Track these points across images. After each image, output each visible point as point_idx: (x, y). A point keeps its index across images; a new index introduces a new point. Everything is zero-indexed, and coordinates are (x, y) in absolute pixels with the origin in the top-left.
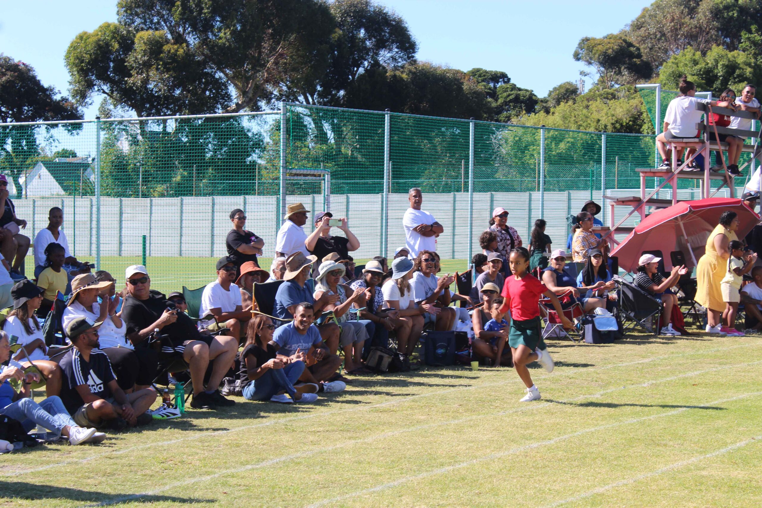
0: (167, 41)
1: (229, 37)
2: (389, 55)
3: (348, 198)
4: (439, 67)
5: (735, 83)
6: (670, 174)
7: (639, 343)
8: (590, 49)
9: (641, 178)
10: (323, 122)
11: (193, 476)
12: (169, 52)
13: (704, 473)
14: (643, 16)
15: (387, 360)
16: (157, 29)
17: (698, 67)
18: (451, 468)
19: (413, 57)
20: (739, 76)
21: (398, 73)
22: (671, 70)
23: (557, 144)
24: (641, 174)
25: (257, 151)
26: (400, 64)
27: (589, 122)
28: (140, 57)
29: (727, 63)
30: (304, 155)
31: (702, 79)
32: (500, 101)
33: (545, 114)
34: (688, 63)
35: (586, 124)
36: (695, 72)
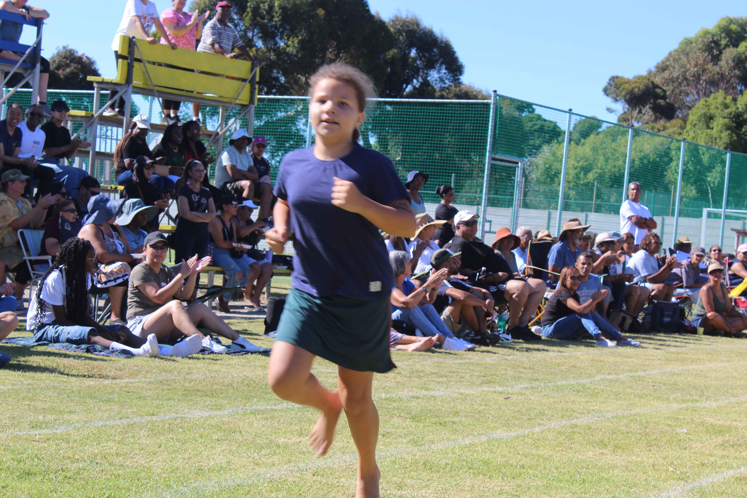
1: (296, 45)
2: (437, 76)
4: (482, 91)
8: (617, 87)
14: (667, 59)
17: (729, 110)
19: (459, 79)
21: (445, 94)
22: (703, 112)
23: (585, 174)
26: (446, 86)
27: (617, 155)
32: (525, 130)
34: (718, 106)
35: (614, 157)
36: (726, 115)
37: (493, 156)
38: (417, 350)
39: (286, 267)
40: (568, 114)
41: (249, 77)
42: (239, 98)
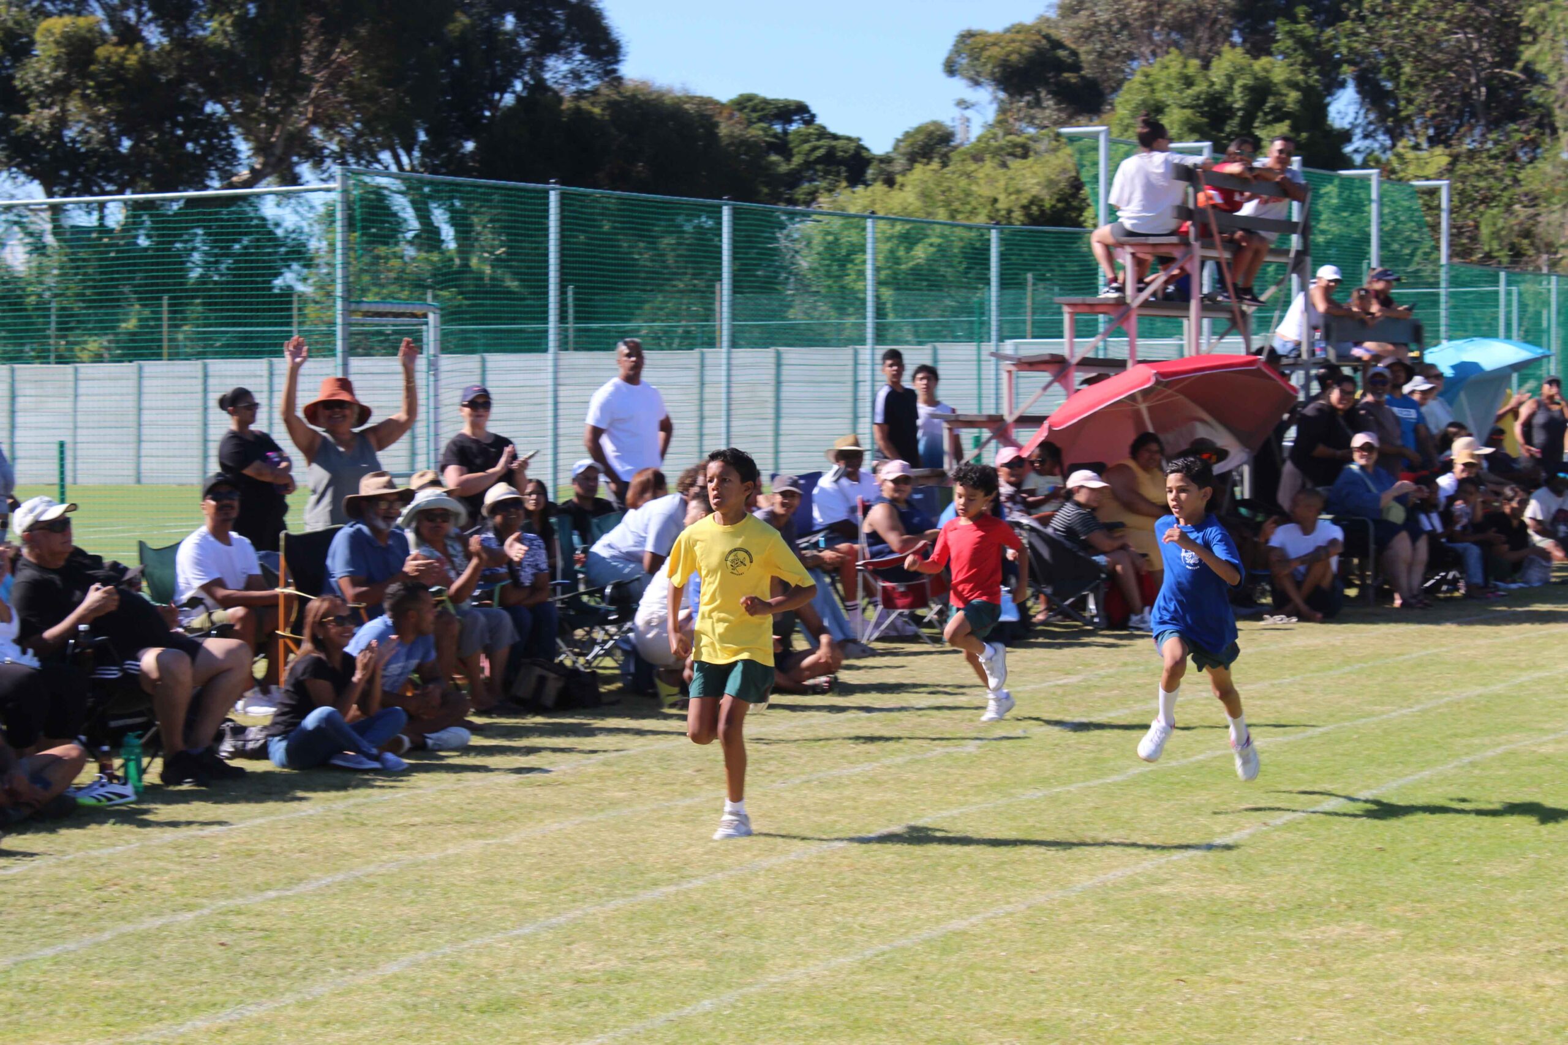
0: (103, 38)
1: (229, 29)
2: (565, 68)
3: (483, 362)
4: (670, 91)
5: (1268, 123)
6: (1122, 309)
7: (1061, 646)
8: (975, 55)
9: (1066, 318)
10: (433, 205)
11: (159, 914)
12: (108, 59)
13: (1163, 890)
15: (553, 686)
16: (79, 14)
17: (1194, 90)
18: (672, 889)
19: (615, 71)
20: (1275, 109)
21: (584, 105)
22: (1139, 98)
23: (909, 250)
24: (1066, 309)
25: (295, 266)
26: (587, 87)
27: (974, 203)
28: (46, 70)
29: (1250, 82)
30: (393, 275)
31: (1203, 115)
32: (797, 160)
33: (885, 188)
34: (1172, 82)
35: (968, 207)
36: (1188, 101)
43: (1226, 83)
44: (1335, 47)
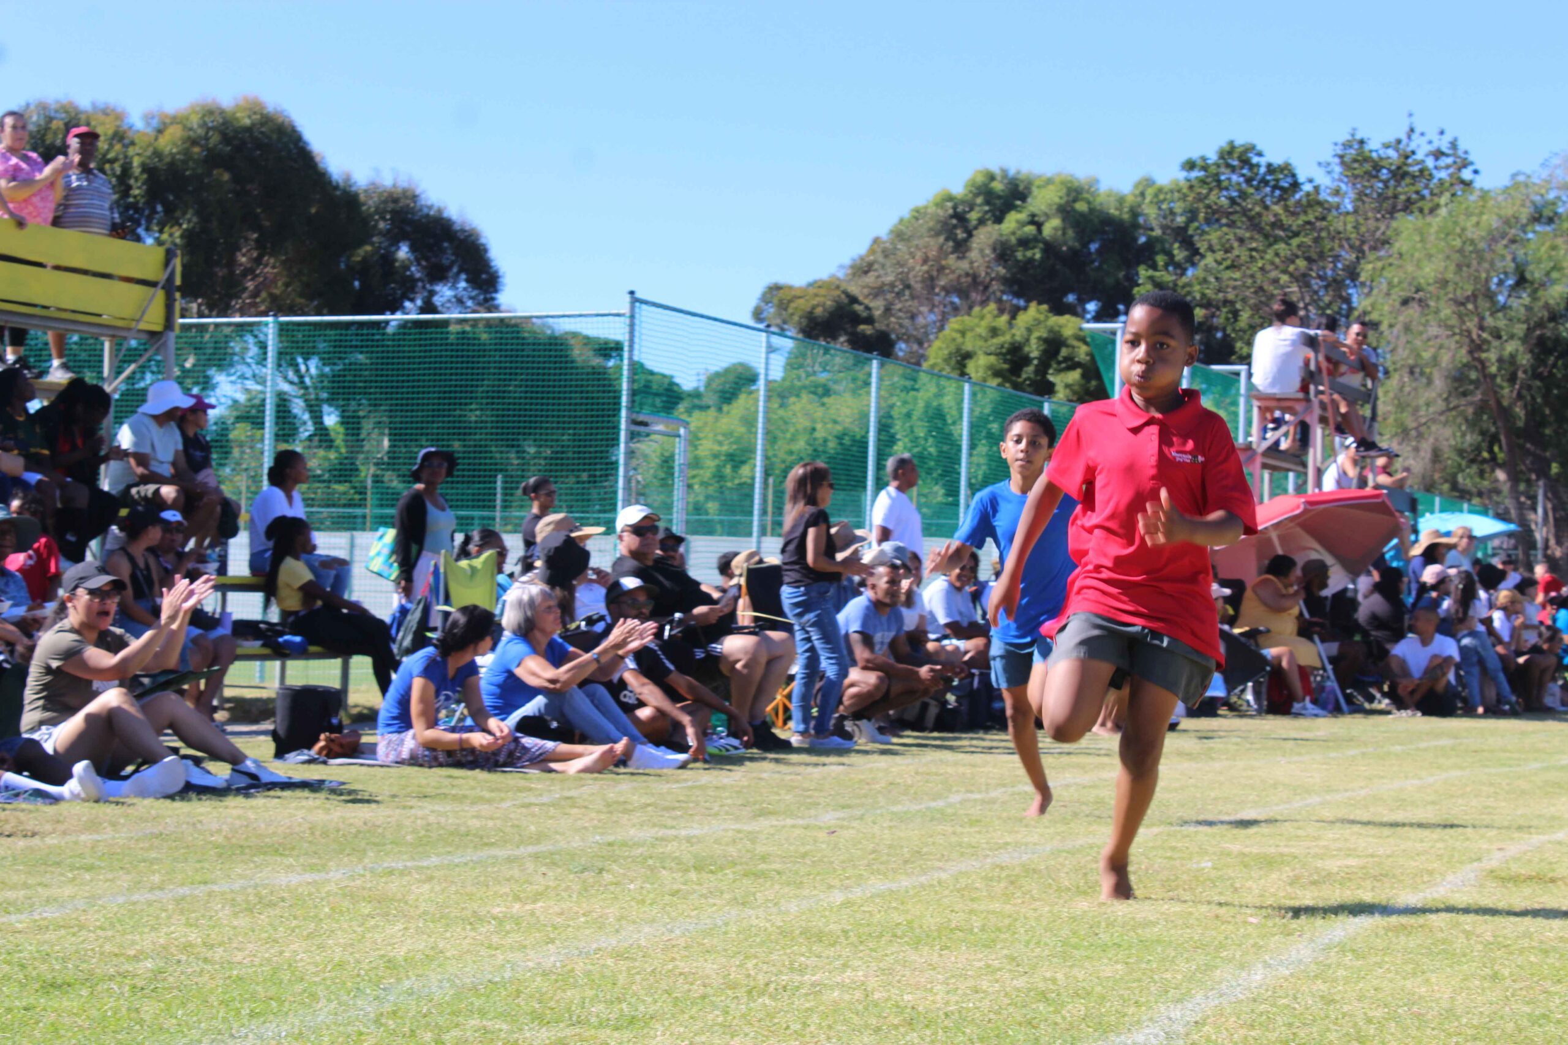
1: (178, 241)
2: (450, 293)
5: (1059, 371)
6: (1249, 453)
8: (783, 306)
14: (872, 251)
17: (999, 340)
19: (493, 298)
20: (1067, 359)
29: (1045, 335)
31: (1005, 361)
36: (993, 349)
37: (634, 416)
38: (586, 770)
39: (259, 643)
40: (764, 334)
41: (162, 277)
42: (146, 318)
43: (1025, 333)
44: (1189, 293)
